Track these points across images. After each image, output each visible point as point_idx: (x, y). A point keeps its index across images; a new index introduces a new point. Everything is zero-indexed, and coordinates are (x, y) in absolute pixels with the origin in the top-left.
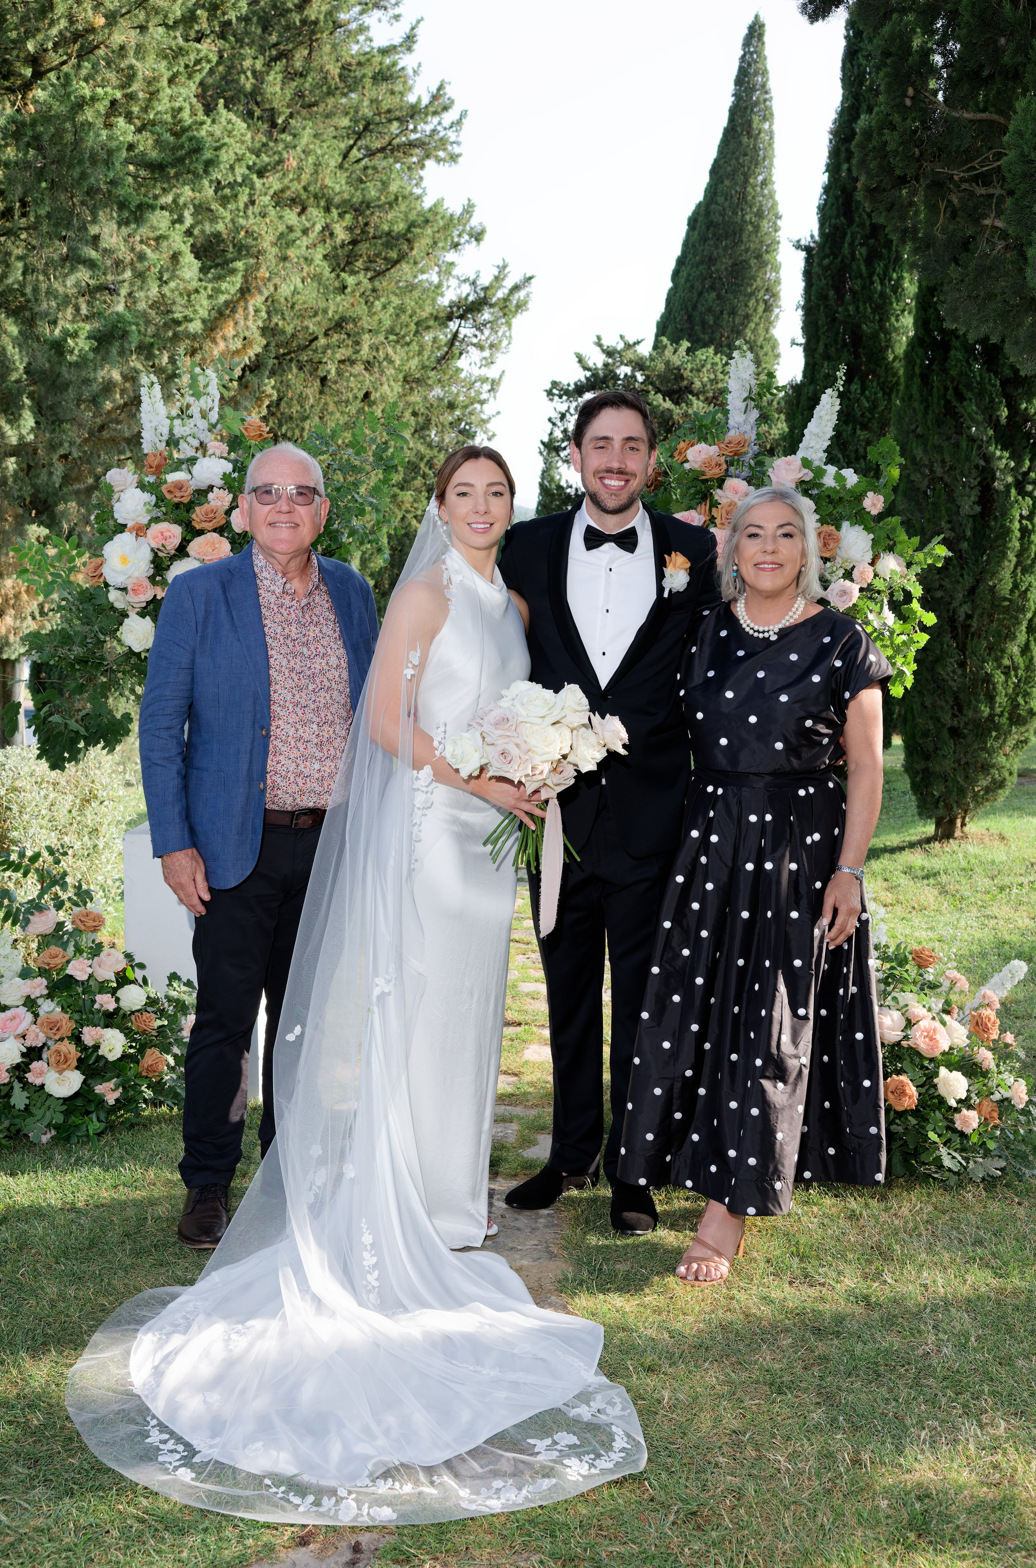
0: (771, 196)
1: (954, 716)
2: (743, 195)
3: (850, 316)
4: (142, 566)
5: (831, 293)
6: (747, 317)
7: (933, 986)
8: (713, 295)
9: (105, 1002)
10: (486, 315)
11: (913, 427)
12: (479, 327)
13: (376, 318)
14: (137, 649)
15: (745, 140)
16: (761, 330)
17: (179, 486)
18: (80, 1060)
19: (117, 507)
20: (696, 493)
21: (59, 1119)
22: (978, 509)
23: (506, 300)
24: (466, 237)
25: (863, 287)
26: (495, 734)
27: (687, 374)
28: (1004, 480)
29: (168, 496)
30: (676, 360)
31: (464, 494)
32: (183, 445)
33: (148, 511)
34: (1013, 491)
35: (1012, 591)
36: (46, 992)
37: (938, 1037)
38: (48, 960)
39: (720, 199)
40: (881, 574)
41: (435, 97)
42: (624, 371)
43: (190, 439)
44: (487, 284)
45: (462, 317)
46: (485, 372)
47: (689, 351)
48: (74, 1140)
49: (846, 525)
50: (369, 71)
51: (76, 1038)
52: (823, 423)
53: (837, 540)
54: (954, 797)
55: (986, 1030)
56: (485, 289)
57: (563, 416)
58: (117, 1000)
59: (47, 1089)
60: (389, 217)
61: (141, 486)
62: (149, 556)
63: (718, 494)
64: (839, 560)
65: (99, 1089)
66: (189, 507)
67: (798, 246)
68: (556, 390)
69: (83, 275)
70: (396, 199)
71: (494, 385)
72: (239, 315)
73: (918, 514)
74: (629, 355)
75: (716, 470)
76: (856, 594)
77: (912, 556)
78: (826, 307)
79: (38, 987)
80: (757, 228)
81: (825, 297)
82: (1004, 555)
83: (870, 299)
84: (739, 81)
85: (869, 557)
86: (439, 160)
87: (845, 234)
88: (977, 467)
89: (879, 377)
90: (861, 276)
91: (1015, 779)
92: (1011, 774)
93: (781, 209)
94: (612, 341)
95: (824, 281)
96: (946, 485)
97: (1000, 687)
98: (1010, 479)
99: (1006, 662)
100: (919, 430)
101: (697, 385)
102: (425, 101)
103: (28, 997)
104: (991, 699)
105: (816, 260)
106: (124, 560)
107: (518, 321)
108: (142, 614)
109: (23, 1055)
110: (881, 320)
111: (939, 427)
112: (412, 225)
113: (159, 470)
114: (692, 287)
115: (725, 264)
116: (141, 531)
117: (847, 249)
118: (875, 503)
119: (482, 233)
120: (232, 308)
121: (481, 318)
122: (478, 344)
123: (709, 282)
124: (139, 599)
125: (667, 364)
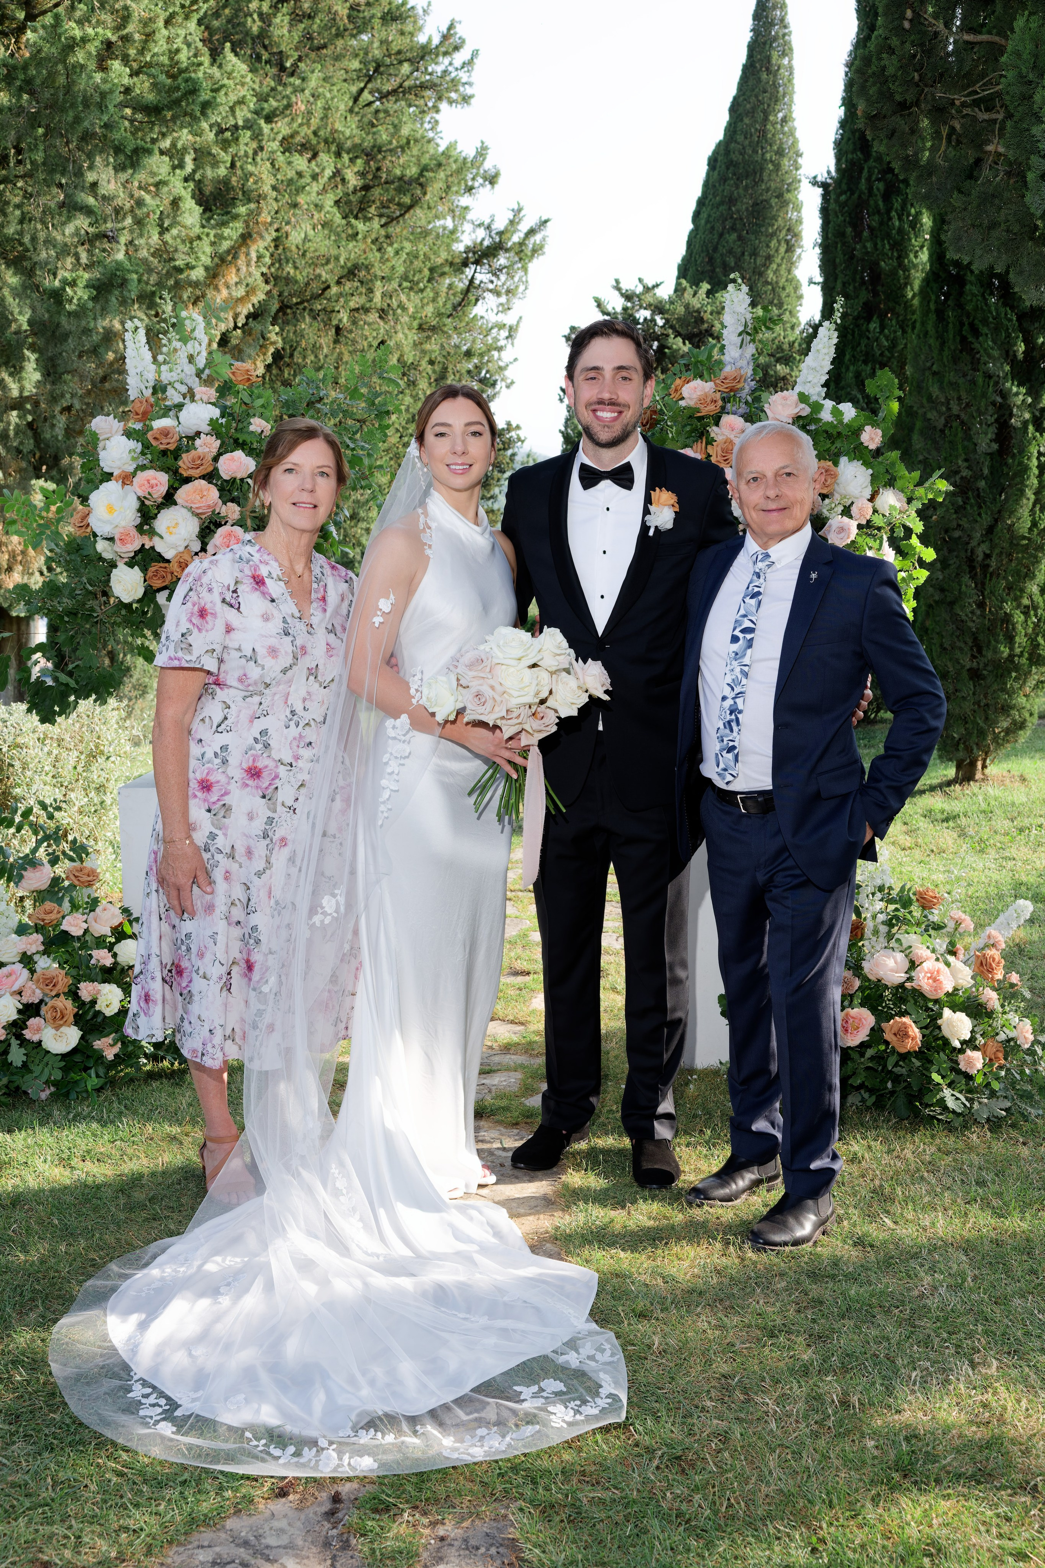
0: (792, 133)
1: (973, 657)
2: (763, 133)
3: (867, 253)
4: (129, 515)
5: (849, 230)
6: (769, 258)
7: (938, 927)
8: (734, 236)
9: (103, 958)
10: (502, 260)
11: (928, 364)
12: (495, 273)
13: (389, 264)
14: (126, 600)
15: (764, 76)
16: (783, 272)
17: (165, 433)
18: (76, 1016)
19: (102, 455)
20: (692, 431)
21: (57, 1075)
22: (995, 446)
23: (521, 244)
24: (481, 181)
25: (881, 223)
26: (468, 677)
27: (707, 316)
28: (1020, 416)
29: (154, 443)
30: (696, 303)
31: (442, 435)
32: (170, 392)
33: (134, 459)
34: (1031, 428)
35: (1030, 529)
36: (42, 948)
37: (941, 978)
38: (43, 916)
39: (740, 138)
40: (881, 510)
41: (445, 37)
42: (643, 314)
43: (178, 385)
44: (502, 228)
45: (477, 262)
46: (501, 318)
47: (709, 293)
48: (73, 1095)
49: (844, 460)
50: (377, 11)
51: (73, 994)
52: (821, 356)
53: (835, 476)
54: (974, 739)
55: (991, 970)
56: (500, 233)
58: (115, 955)
59: (45, 1045)
60: (401, 161)
61: (129, 434)
62: (136, 504)
63: (714, 431)
64: (837, 496)
65: (98, 1044)
66: (176, 454)
67: (814, 183)
69: (82, 222)
70: (408, 143)
71: (512, 332)
72: (241, 262)
73: (934, 453)
74: (649, 298)
75: (712, 407)
76: (854, 531)
77: (913, 491)
78: (844, 244)
79: (34, 943)
80: (778, 167)
81: (843, 234)
82: (1022, 492)
83: (888, 235)
84: (757, 16)
85: (868, 493)
86: (451, 102)
87: (862, 169)
88: (994, 404)
89: (898, 315)
90: (879, 212)
91: (1035, 720)
92: (1031, 715)
93: (802, 146)
94: (630, 284)
95: (841, 218)
96: (963, 423)
97: (1019, 627)
98: (1027, 416)
99: (1026, 602)
100: (935, 368)
101: (716, 328)
102: (434, 42)
103: (24, 953)
104: (1010, 639)
105: (833, 196)
106: (110, 509)
108: (131, 564)
109: (19, 1012)
110: (899, 257)
111: (955, 363)
112: (424, 169)
113: (146, 417)
114: (713, 228)
115: (744, 204)
116: (127, 479)
117: (863, 185)
118: (871, 437)
119: (495, 176)
120: (233, 254)
121: (496, 263)
122: (494, 290)
123: (730, 223)
124: (127, 549)
125: (687, 307)
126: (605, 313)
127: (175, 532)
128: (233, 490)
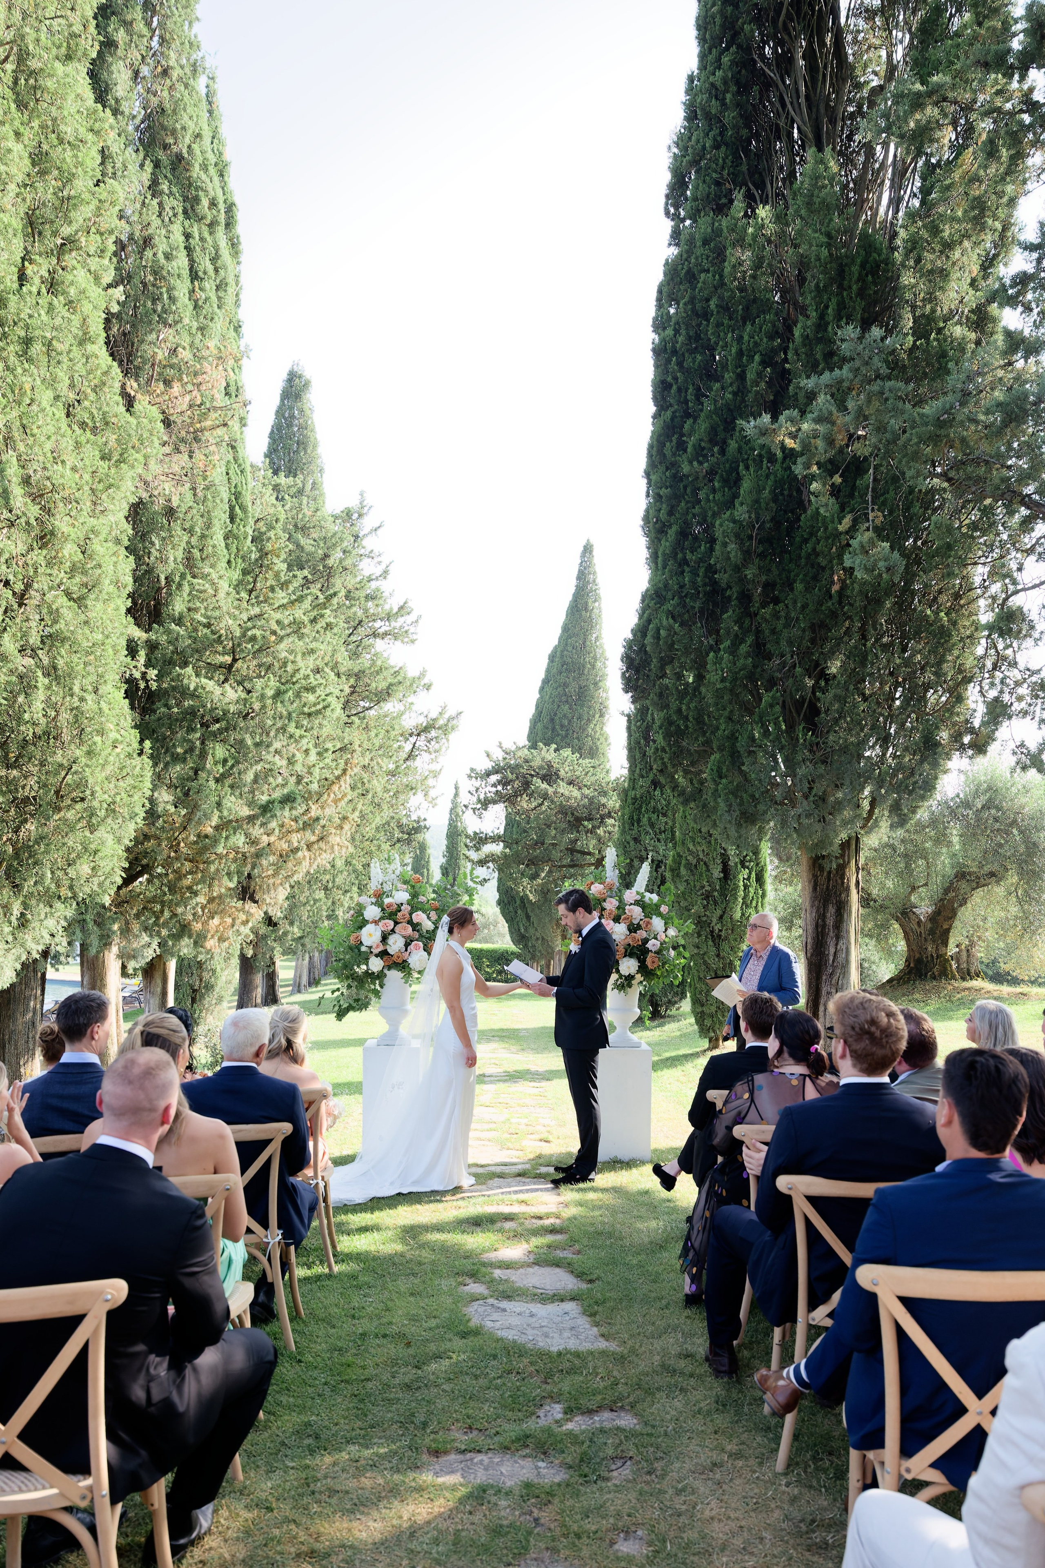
0: (602, 647)
2: (584, 644)
4: (377, 936)
6: (589, 721)
8: (567, 706)
10: (434, 733)
12: (430, 741)
15: (584, 612)
17: (391, 904)
19: (365, 913)
23: (445, 725)
24: (421, 688)
27: (555, 765)
28: (734, 860)
29: (387, 909)
33: (378, 915)
34: (740, 866)
40: (669, 936)
41: (401, 608)
42: (515, 762)
44: (434, 717)
45: (418, 735)
46: (431, 767)
47: (556, 750)
49: (655, 918)
50: (362, 594)
53: (652, 924)
56: (433, 720)
57: (477, 790)
60: (377, 680)
61: (374, 904)
64: (652, 931)
66: (395, 913)
67: (623, 714)
68: (473, 774)
72: (342, 783)
74: (519, 754)
76: (659, 945)
77: (680, 928)
81: (639, 743)
82: (736, 898)
84: (579, 577)
85: (664, 929)
86: (402, 642)
88: (720, 854)
94: (509, 745)
95: (639, 735)
98: (738, 860)
101: (562, 773)
102: (395, 610)
105: (634, 721)
106: (370, 934)
107: (452, 736)
108: (377, 956)
112: (391, 685)
113: (380, 897)
114: (553, 700)
115: (573, 688)
116: (376, 922)
117: (649, 718)
118: (665, 908)
119: (430, 686)
120: (338, 778)
121: (429, 736)
122: (428, 751)
123: (564, 699)
124: (376, 951)
125: (543, 759)
126: (492, 760)
127: (396, 944)
128: (415, 926)
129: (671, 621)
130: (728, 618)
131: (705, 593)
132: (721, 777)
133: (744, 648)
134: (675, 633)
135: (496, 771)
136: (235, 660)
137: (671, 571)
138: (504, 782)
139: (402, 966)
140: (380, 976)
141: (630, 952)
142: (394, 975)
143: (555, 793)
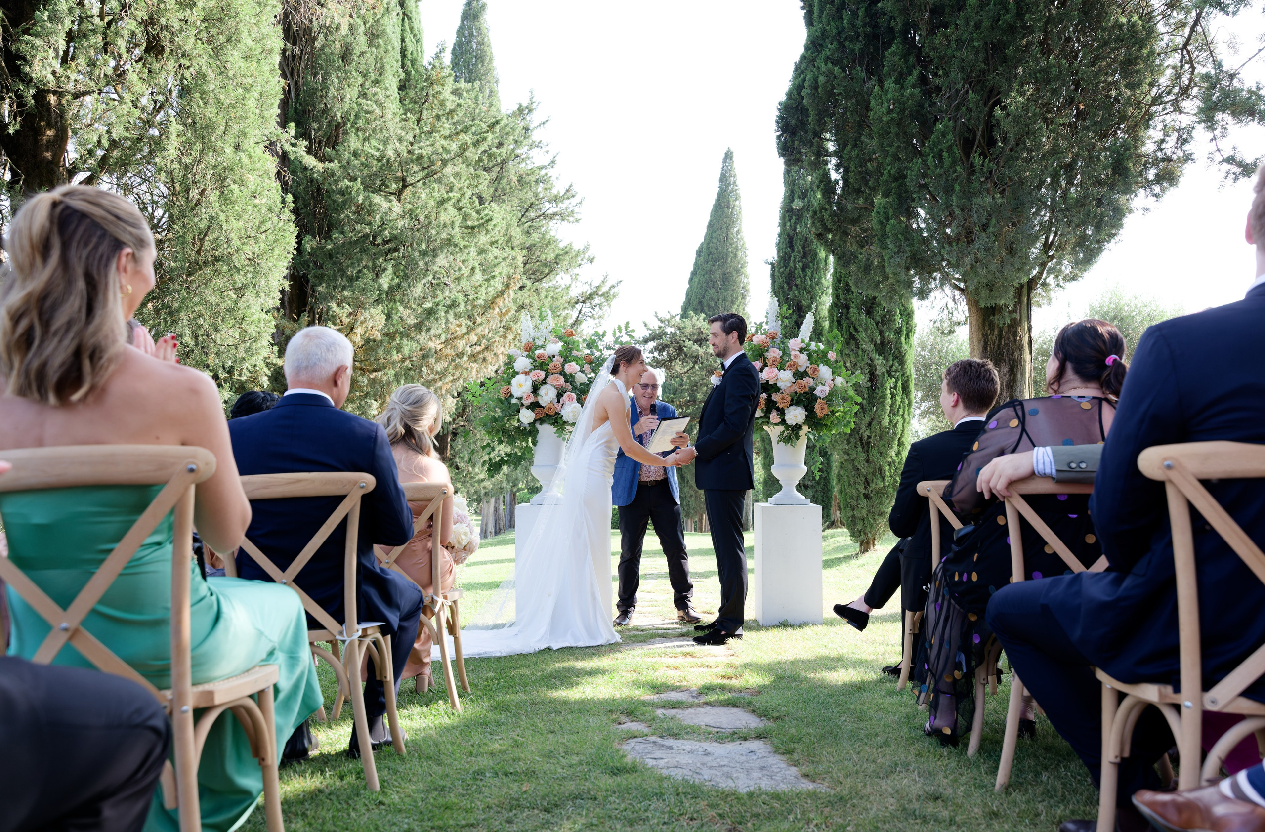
1: (866, 488)
2: (727, 237)
4: (528, 388)
5: (785, 285)
6: (733, 302)
8: (713, 290)
10: (597, 300)
12: (593, 308)
14: (524, 424)
15: (726, 210)
16: (741, 309)
17: (541, 355)
19: (516, 364)
20: (758, 354)
22: (869, 384)
23: (607, 293)
24: (585, 261)
25: (801, 283)
28: (880, 370)
29: (537, 360)
33: (529, 366)
34: (886, 376)
39: (714, 240)
40: (836, 385)
41: (568, 191)
42: (669, 330)
44: (597, 285)
45: (584, 302)
49: (821, 365)
50: (532, 178)
53: (818, 371)
54: (868, 529)
56: (597, 287)
60: (546, 251)
61: (526, 356)
62: (531, 384)
63: (767, 354)
66: (547, 364)
67: (767, 263)
70: (550, 242)
72: (505, 296)
74: (673, 322)
75: (766, 345)
77: (848, 378)
78: (783, 292)
80: (736, 256)
81: (783, 287)
82: (884, 406)
83: (805, 288)
84: (721, 180)
86: (569, 222)
88: (867, 364)
90: (800, 277)
93: (747, 245)
94: (663, 314)
95: (781, 280)
98: (884, 370)
102: (562, 193)
105: (777, 270)
106: (520, 386)
107: (614, 303)
108: (528, 408)
112: (558, 255)
113: (531, 350)
114: (701, 286)
115: (718, 275)
116: (526, 373)
117: (791, 264)
118: (832, 356)
119: (593, 259)
120: (502, 293)
121: (594, 303)
122: (592, 317)
123: (710, 284)
124: (527, 402)
125: (693, 326)
126: (649, 329)
127: (547, 395)
128: (569, 378)
129: (830, 65)
130: (893, 54)
131: (866, 35)
132: (888, 219)
133: (911, 80)
134: (835, 77)
135: (653, 338)
136: (405, 186)
137: (828, 16)
138: (661, 349)
139: (555, 419)
140: (531, 432)
141: (797, 400)
142: (546, 431)
143: (706, 353)
